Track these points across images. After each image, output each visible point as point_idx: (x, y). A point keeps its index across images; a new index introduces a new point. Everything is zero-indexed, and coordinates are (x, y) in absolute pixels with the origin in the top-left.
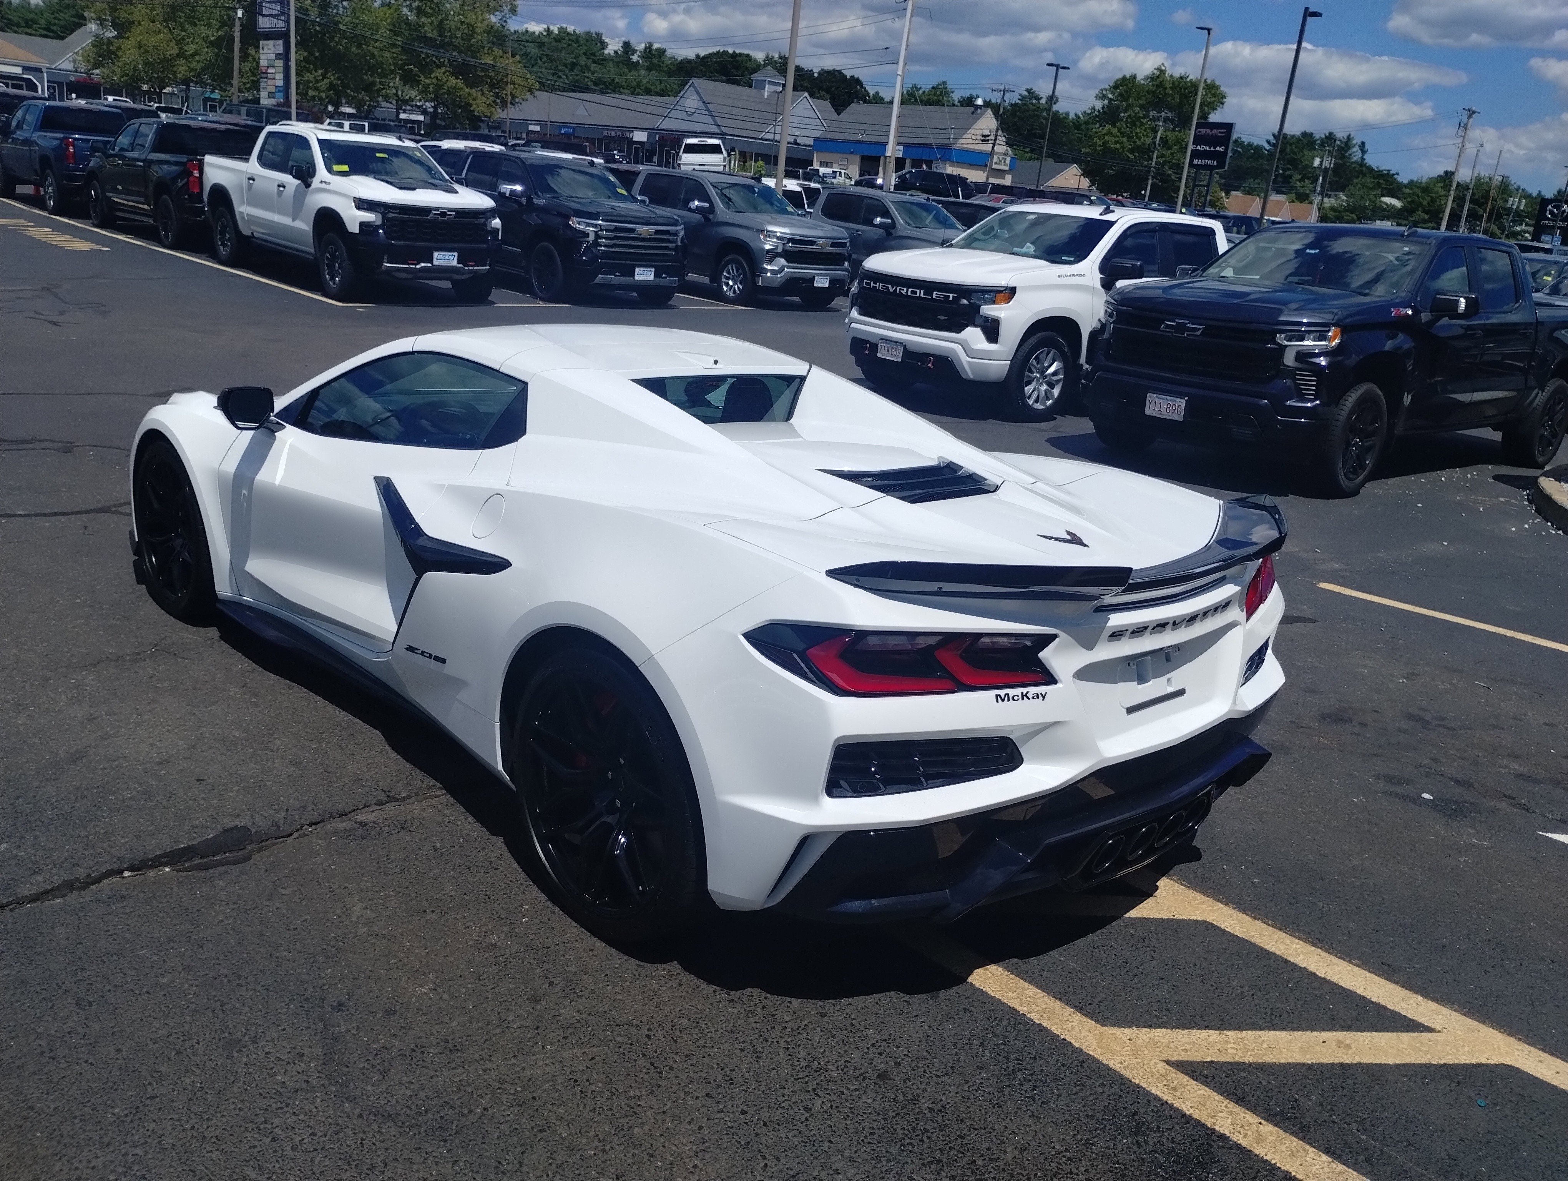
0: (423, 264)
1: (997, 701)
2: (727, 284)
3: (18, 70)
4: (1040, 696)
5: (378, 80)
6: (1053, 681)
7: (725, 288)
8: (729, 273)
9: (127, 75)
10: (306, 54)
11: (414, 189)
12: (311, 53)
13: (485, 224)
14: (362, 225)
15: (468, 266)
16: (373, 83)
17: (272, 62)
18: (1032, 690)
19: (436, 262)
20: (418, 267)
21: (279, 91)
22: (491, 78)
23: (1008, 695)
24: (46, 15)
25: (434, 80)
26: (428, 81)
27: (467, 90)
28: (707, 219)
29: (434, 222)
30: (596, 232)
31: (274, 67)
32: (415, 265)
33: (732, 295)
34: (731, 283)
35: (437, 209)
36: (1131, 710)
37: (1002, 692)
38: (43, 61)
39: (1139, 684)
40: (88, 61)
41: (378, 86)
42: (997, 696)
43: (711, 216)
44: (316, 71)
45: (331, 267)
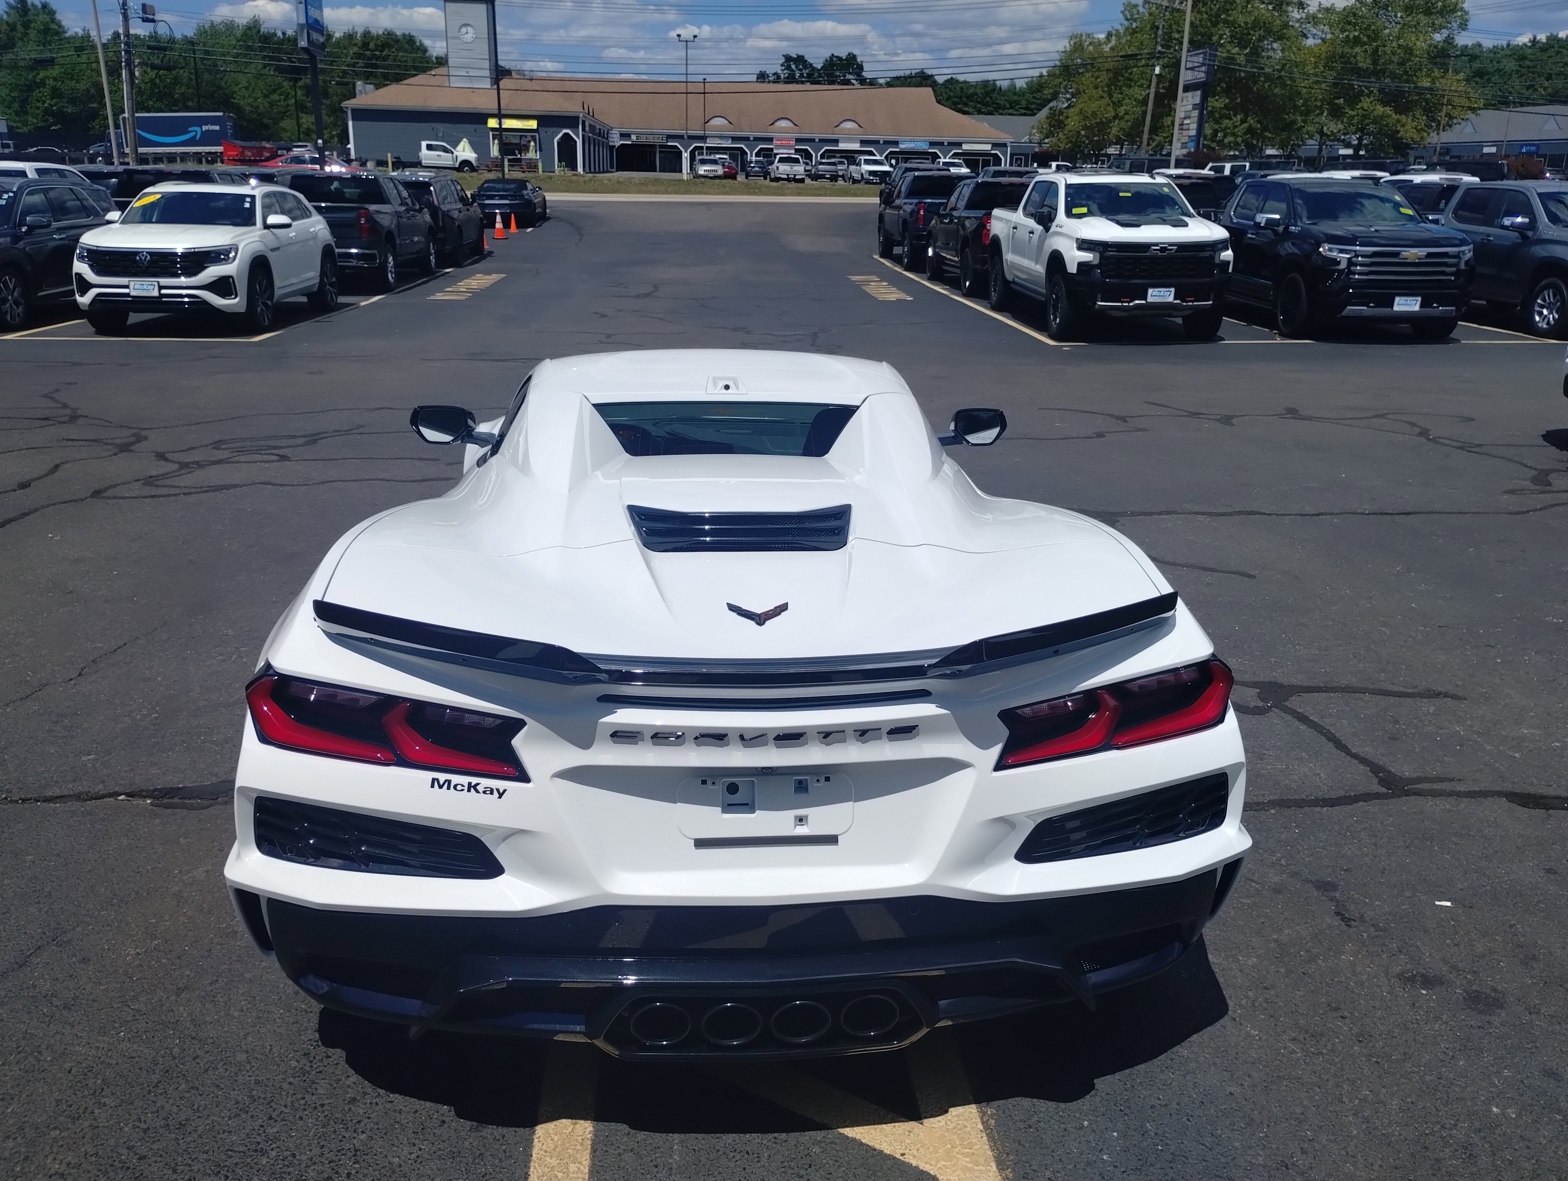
0: (1137, 302)
1: (432, 786)
2: (1540, 314)
3: (988, 147)
4: (495, 792)
5: (1299, 118)
6: (523, 777)
7: (1537, 318)
8: (1544, 300)
9: (1071, 142)
10: (1227, 101)
11: (1138, 226)
12: (1232, 100)
13: (1212, 258)
14: (1081, 265)
15: (1187, 302)
16: (1294, 122)
17: (1188, 114)
18: (485, 783)
19: (1150, 299)
20: (1131, 304)
21: (1192, 141)
22: (1427, 101)
23: (449, 782)
24: (1028, 96)
25: (1360, 112)
26: (1352, 113)
27: (1395, 117)
28: (1524, 237)
29: (1154, 259)
30: (1349, 259)
31: (1189, 118)
32: (1129, 302)
33: (1545, 326)
34: (1545, 312)
35: (1156, 244)
36: (701, 843)
37: (442, 777)
38: (1009, 136)
39: (724, 811)
40: (1041, 132)
41: (1300, 124)
42: (434, 780)
43: (1530, 234)
44: (1235, 116)
45: (1055, 308)
